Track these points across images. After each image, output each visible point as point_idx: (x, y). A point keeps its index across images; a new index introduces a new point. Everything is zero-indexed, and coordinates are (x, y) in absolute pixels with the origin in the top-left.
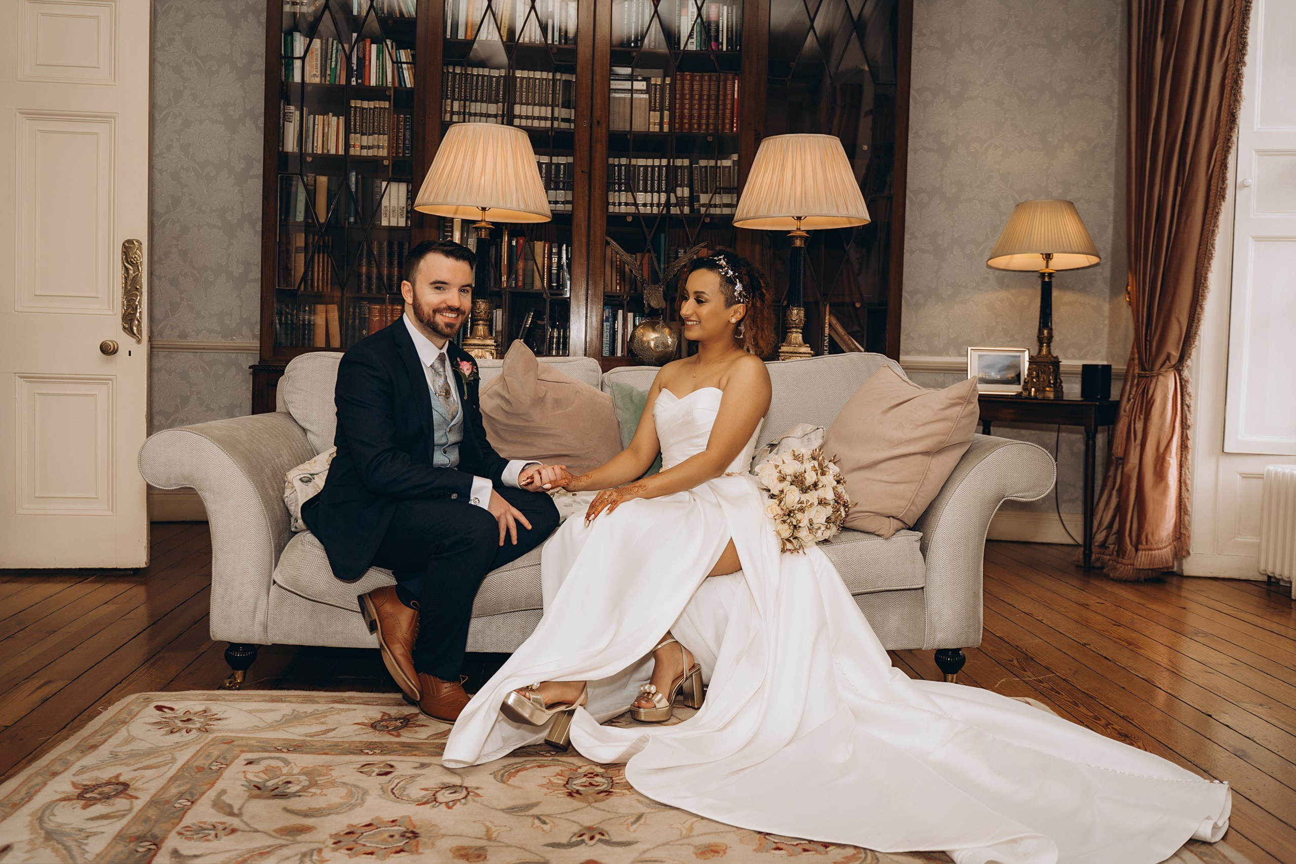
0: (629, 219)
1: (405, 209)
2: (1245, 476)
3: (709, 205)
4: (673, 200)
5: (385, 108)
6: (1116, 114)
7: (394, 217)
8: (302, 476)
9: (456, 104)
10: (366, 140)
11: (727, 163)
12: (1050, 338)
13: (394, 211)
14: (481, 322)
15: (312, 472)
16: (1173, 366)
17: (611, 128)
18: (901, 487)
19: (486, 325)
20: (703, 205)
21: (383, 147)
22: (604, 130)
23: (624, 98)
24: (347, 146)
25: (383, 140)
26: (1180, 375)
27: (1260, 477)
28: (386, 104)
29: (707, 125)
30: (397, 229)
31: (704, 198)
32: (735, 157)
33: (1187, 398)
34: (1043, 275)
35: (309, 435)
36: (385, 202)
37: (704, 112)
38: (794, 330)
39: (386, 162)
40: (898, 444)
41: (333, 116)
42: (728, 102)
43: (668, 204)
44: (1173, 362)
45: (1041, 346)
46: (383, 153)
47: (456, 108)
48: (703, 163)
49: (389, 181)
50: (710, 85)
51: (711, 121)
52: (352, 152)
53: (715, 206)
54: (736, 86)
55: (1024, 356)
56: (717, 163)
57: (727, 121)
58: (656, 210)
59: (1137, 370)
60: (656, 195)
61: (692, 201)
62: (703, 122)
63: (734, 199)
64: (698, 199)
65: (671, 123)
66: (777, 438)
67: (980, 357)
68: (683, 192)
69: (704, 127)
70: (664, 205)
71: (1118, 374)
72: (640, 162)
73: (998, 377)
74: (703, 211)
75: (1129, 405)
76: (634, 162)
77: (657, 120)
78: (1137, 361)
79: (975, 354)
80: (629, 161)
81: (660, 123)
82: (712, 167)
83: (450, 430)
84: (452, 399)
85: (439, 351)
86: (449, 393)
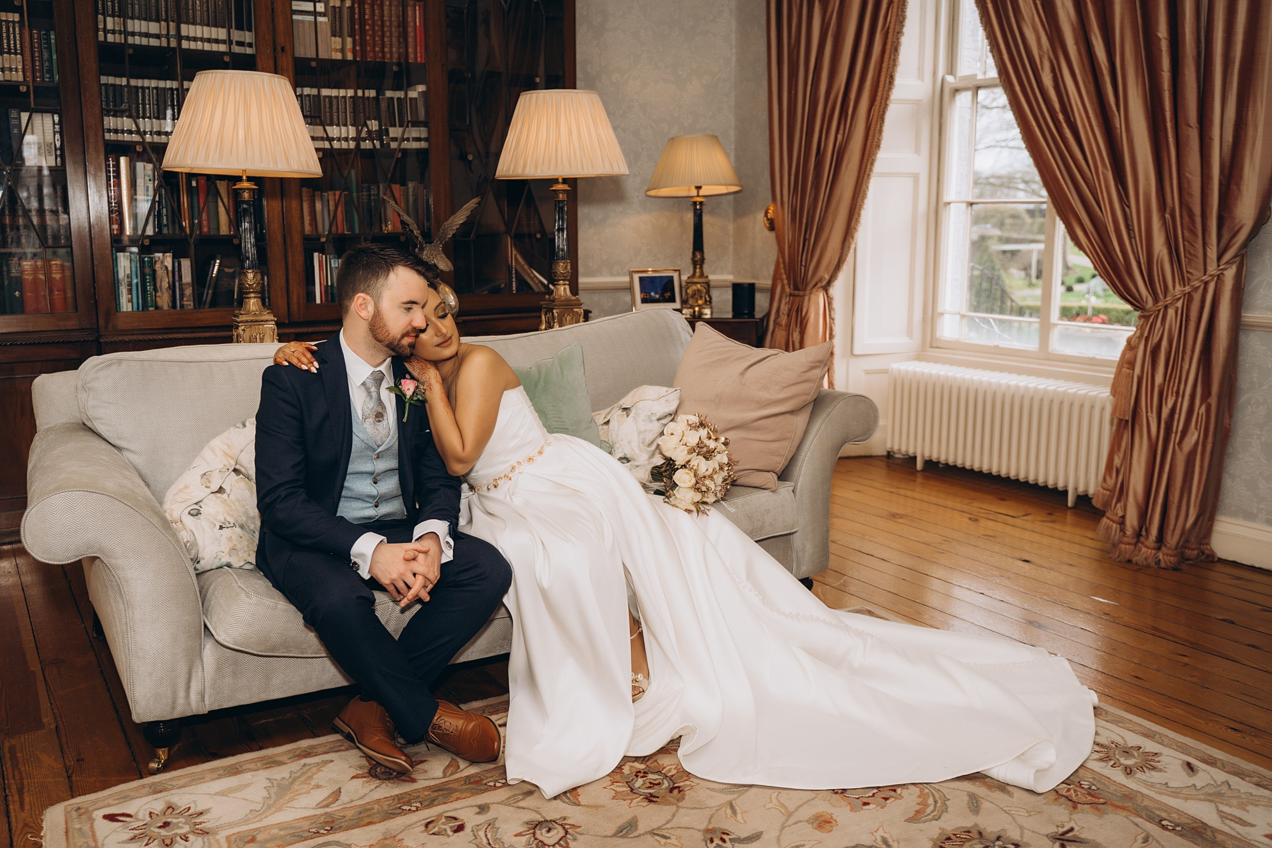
1: (52, 146)
2: (868, 372)
3: (402, 139)
4: (364, 134)
5: (14, 22)
6: (734, 51)
8: (189, 509)
9: (109, 20)
11: (413, 94)
12: (703, 260)
14: (252, 295)
15: (194, 501)
16: (822, 287)
17: (297, 55)
18: (776, 445)
19: (259, 297)
20: (395, 139)
21: (16, 70)
22: (290, 59)
23: (303, 22)
25: (16, 61)
26: (827, 294)
27: (885, 372)
28: (16, 17)
29: (391, 53)
31: (394, 132)
32: (421, 88)
33: (832, 313)
34: (695, 203)
36: (27, 141)
37: (387, 39)
38: (561, 282)
39: (23, 88)
40: (767, 405)
42: (410, 29)
43: (358, 139)
44: (824, 283)
45: (695, 268)
46: (18, 77)
47: (110, 26)
48: (389, 94)
49: (32, 111)
50: (391, 10)
51: (395, 50)
53: (408, 140)
54: (418, 13)
55: (676, 276)
56: (406, 95)
57: (410, 50)
58: (344, 145)
59: (787, 290)
60: (344, 129)
61: (381, 133)
62: (386, 50)
63: (422, 132)
64: (387, 133)
65: (354, 51)
66: (626, 402)
67: (641, 279)
68: (374, 125)
69: (388, 56)
70: (353, 139)
71: (763, 290)
72: (325, 92)
73: (657, 296)
74: (394, 145)
75: (784, 320)
76: (319, 92)
77: (339, 47)
78: (786, 282)
79: (636, 277)
80: (314, 91)
81: (342, 51)
82: (399, 99)
83: (378, 457)
84: (385, 422)
85: (372, 369)
86: (382, 416)
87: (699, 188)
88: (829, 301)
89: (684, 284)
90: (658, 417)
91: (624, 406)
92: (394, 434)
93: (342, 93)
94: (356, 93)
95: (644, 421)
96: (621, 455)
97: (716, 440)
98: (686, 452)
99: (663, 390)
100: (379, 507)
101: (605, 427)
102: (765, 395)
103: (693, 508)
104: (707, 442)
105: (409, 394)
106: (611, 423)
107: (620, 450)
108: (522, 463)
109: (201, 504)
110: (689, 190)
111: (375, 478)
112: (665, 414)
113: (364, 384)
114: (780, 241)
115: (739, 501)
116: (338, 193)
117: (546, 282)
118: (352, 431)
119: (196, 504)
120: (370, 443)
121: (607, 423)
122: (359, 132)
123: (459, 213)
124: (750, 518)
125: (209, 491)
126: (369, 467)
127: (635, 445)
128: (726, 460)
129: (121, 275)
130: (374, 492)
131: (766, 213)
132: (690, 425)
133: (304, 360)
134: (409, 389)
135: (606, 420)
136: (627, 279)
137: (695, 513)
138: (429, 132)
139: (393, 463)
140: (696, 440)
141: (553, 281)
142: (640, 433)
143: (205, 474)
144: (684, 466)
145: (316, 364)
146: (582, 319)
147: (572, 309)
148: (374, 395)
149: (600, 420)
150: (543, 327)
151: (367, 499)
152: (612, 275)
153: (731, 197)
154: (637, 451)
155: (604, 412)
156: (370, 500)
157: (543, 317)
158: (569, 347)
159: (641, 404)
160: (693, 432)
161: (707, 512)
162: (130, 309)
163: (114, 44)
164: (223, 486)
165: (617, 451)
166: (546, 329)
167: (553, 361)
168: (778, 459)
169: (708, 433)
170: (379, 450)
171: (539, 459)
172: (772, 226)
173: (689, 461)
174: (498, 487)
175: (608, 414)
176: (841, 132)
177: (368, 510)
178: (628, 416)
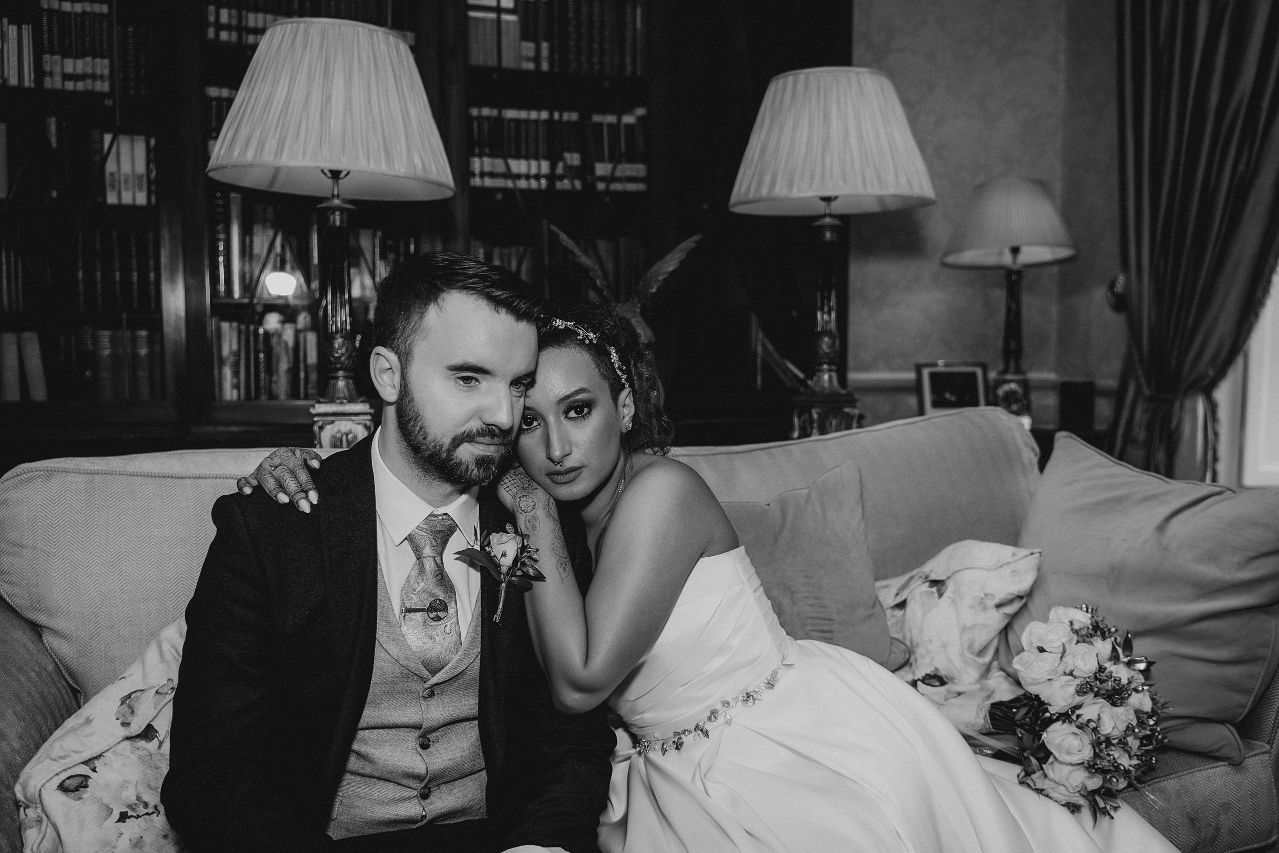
0: (499, 196)
1: (145, 180)
3: (611, 179)
4: (560, 170)
5: (102, 15)
7: (127, 189)
8: (64, 776)
9: (223, 11)
10: (70, 65)
11: (628, 119)
12: (1019, 350)
13: (126, 181)
14: (341, 374)
15: (86, 756)
16: (1202, 389)
17: (472, 63)
20: (602, 179)
21: (102, 77)
23: (483, 20)
24: (40, 73)
25: (102, 66)
26: (1209, 399)
29: (602, 63)
30: (133, 208)
31: (602, 169)
32: (641, 111)
35: (48, 638)
36: (110, 166)
37: (596, 46)
38: (825, 367)
39: (108, 102)
41: (10, 23)
42: (629, 33)
43: (552, 177)
45: (1008, 362)
46: (104, 87)
47: (223, 20)
48: (596, 118)
49: (115, 133)
50: (602, 7)
51: (606, 59)
52: (48, 83)
54: (639, 13)
55: (979, 371)
56: (619, 120)
57: (628, 60)
58: (534, 184)
59: (1146, 391)
60: (534, 163)
61: (584, 171)
62: (596, 59)
63: (639, 169)
64: (593, 170)
65: (551, 59)
66: (936, 567)
67: (933, 376)
68: (573, 159)
69: (597, 67)
70: (545, 176)
71: (1106, 393)
72: (511, 114)
73: (953, 399)
74: (601, 186)
75: (1141, 435)
76: (500, 113)
77: (531, 54)
78: (1143, 381)
79: (926, 372)
80: (495, 113)
81: (537, 59)
82: (610, 125)
83: (432, 694)
84: (449, 623)
85: (428, 510)
86: (445, 608)
87: (1015, 251)
88: (1212, 407)
89: (991, 383)
90: (997, 600)
91: (933, 577)
92: (471, 646)
93: (533, 115)
94: (551, 115)
95: (971, 607)
96: (929, 670)
97: (1130, 664)
98: (1072, 690)
99: (1006, 551)
100: (432, 798)
101: (899, 613)
102: (1212, 572)
103: (1081, 801)
104: (1110, 667)
105: (506, 562)
106: (910, 607)
107: (927, 660)
108: (732, 703)
109: (97, 763)
110: (1001, 253)
111: (423, 736)
112: (1010, 597)
113: (410, 538)
114: (1133, 326)
115: (1171, 784)
116: (522, 249)
117: (801, 375)
118: (374, 638)
119: (85, 763)
120: (412, 665)
121: (902, 605)
122: (553, 167)
123: (669, 257)
124: (1192, 820)
125: (124, 732)
126: (410, 714)
127: (954, 651)
128: (1147, 706)
129: (226, 351)
130: (419, 767)
131: (1112, 286)
132: (1076, 632)
133: (292, 486)
134: (504, 555)
135: (899, 600)
136: (911, 376)
137: (1086, 813)
138: (649, 170)
139: (468, 704)
140: (1092, 666)
141: (812, 371)
142: (964, 629)
143: (129, 696)
144: (1064, 717)
145: (314, 496)
146: (855, 424)
147: (841, 408)
148: (429, 565)
149: (888, 598)
150: (796, 434)
151: (404, 782)
152: (891, 369)
153: (1055, 269)
154: (958, 663)
155: (896, 583)
156: (411, 783)
157: (796, 420)
158: (837, 469)
159: (966, 576)
160: (1083, 647)
161: (1112, 813)
162: (235, 397)
163: (227, 43)
164: (154, 724)
165: (920, 660)
166: (799, 438)
167: (809, 495)
168: (1239, 698)
169: (1114, 649)
170: (434, 680)
171: (766, 696)
172: (1120, 303)
173: (1079, 707)
174: (683, 748)
175: (904, 587)
176: (1244, 160)
177: (406, 803)
178: (940, 595)
